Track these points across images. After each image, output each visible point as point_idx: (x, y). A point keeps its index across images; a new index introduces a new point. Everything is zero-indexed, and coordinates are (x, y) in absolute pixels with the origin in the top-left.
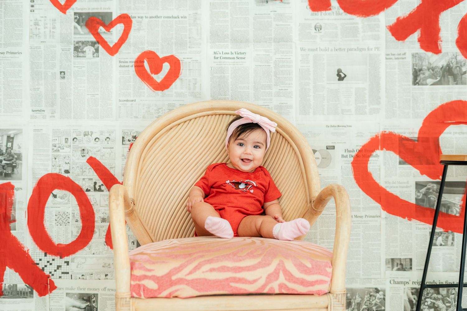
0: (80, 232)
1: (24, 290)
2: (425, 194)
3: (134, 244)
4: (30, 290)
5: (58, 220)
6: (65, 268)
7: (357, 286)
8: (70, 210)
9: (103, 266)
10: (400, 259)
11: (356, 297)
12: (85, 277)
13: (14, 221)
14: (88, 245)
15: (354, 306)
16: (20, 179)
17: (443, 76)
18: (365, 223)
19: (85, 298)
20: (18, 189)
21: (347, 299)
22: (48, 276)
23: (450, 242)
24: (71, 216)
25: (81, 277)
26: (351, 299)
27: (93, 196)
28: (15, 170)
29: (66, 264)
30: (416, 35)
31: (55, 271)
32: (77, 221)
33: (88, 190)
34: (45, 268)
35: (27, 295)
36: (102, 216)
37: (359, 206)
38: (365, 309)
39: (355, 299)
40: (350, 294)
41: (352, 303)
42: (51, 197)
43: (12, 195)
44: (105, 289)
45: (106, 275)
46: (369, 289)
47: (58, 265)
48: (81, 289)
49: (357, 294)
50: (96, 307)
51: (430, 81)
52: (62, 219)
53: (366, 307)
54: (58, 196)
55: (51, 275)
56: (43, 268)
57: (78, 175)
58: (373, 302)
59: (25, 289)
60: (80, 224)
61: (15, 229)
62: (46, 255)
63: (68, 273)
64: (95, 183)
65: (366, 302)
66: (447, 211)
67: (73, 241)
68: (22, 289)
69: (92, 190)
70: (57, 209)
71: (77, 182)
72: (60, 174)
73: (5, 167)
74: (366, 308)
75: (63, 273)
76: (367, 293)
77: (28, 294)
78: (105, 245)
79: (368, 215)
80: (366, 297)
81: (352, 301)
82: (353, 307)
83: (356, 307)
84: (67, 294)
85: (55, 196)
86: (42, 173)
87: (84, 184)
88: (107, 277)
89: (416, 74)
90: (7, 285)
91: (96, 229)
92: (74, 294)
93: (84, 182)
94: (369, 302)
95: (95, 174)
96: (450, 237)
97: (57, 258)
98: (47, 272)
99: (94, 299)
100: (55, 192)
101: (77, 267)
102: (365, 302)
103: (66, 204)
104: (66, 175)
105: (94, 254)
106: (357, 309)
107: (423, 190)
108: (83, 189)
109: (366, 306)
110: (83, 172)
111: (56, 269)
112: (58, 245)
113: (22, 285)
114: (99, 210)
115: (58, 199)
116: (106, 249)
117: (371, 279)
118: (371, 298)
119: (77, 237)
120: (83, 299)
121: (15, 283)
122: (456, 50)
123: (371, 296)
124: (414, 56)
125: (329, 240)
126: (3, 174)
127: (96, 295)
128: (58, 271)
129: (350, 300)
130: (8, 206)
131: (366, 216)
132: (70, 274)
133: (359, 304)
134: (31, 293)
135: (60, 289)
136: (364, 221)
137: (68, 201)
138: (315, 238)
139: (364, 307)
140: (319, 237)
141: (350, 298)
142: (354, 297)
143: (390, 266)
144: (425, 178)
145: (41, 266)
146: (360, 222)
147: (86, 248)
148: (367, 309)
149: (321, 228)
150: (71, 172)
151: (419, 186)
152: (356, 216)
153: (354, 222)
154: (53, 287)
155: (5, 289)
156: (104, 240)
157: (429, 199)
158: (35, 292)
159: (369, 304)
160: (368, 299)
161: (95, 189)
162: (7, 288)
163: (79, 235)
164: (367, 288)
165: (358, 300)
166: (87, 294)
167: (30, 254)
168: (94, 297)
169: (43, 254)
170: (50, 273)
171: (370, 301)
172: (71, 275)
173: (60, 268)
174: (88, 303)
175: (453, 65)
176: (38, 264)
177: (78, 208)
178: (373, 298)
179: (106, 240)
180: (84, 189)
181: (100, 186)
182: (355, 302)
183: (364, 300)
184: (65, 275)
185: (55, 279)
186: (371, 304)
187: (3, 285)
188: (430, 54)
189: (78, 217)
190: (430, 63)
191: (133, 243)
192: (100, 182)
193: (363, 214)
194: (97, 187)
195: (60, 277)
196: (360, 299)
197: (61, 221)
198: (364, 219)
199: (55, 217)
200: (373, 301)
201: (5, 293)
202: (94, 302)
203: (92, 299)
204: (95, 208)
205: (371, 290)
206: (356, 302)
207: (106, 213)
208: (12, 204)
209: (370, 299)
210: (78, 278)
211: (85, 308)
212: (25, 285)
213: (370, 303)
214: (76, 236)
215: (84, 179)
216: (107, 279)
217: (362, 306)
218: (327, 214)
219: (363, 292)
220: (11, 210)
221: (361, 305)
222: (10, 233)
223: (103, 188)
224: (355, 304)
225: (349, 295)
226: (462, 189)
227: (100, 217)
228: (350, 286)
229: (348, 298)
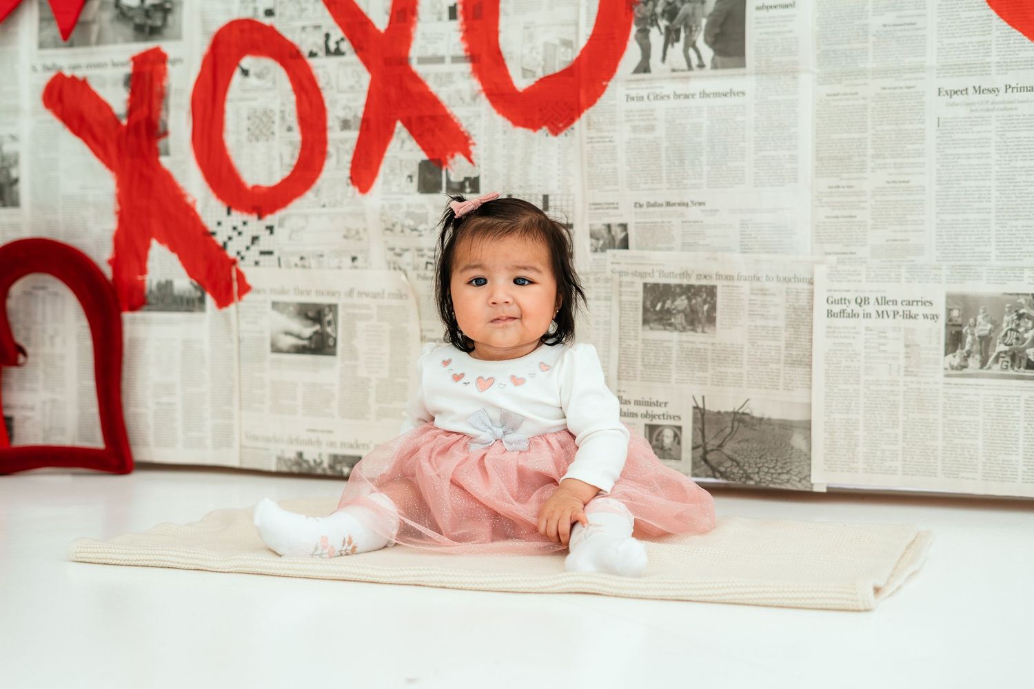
0: (297, 155)
1: (187, 295)
3: (411, 181)
4: (199, 294)
5: (252, 128)
6: (266, 242)
7: (982, 287)
8: (276, 106)
9: (345, 237)
11: (976, 321)
12: (306, 263)
13: (165, 134)
14: (315, 187)
15: (972, 345)
16: (178, 37)
18: (1005, 109)
19: (311, 314)
20: (175, 62)
21: (950, 323)
22: (234, 262)
24: (277, 118)
25: (299, 263)
26: (960, 326)
27: (324, 67)
28: (170, 18)
29: (268, 232)
31: (248, 248)
32: (290, 129)
33: (312, 55)
34: (230, 244)
35: (194, 305)
36: (342, 114)
37: (987, 59)
38: (1002, 355)
39: (975, 325)
40: (959, 310)
41: (966, 337)
42: (237, 76)
43: (162, 75)
44: (350, 293)
45: (354, 259)
46: (1016, 297)
47: (255, 234)
48: (302, 293)
49: (981, 311)
50: (334, 335)
52: (261, 127)
53: (1007, 348)
54: (251, 72)
55: (238, 258)
56: (225, 244)
57: (292, 18)
58: (1026, 336)
59: (190, 292)
60: (296, 136)
61: (167, 153)
62: (229, 213)
63: (270, 253)
64: (327, 36)
65: (1006, 335)
67: (284, 178)
68: (184, 292)
69: (321, 53)
70: (253, 104)
71: (289, 36)
72: (256, 19)
73: (151, 13)
74: (1005, 352)
75: (263, 253)
76: (1010, 308)
77: (197, 304)
78: (348, 185)
79: (1013, 85)
80: (1008, 320)
81: (964, 330)
82: (967, 347)
83: (976, 347)
84: (275, 305)
85: (245, 73)
86: (220, 20)
87: (306, 42)
88: (356, 263)
90: (154, 283)
91: (330, 148)
92: (287, 305)
93: (304, 36)
94: (1015, 334)
95: (327, 13)
97: (252, 219)
98: (231, 253)
99: (329, 317)
100: (247, 62)
101: (290, 238)
102: (1003, 333)
103: (269, 89)
104: (267, 21)
105: (324, 206)
106: (981, 354)
108: (302, 54)
109: (1006, 345)
110: (303, 10)
111: (248, 242)
112: (255, 187)
113: (183, 283)
114: (336, 102)
115: (252, 80)
116: (350, 194)
117: (1022, 268)
118: (1022, 323)
119: (291, 169)
120: (307, 317)
121: (169, 278)
123: (1020, 317)
125: (899, 160)
126: (147, 29)
127: (333, 308)
128: (253, 248)
129: (958, 329)
130: (155, 102)
131: (1007, 87)
132: (276, 253)
133: (985, 342)
134: (202, 300)
135: (258, 292)
136: (1004, 102)
137: (274, 83)
138: (859, 156)
139: (1002, 348)
140: (870, 152)
141: (960, 321)
142: (971, 321)
145: (220, 239)
146: (991, 107)
147: (310, 195)
148: (1011, 353)
149: (878, 128)
150: (277, 12)
152: (977, 88)
153: (973, 108)
154: (245, 288)
155: (151, 292)
156: (347, 173)
158: (210, 300)
159: (1014, 341)
160: (1014, 326)
161: (328, 52)
162: (154, 287)
163: (294, 162)
164: (1011, 294)
165: (984, 327)
166: (315, 305)
167: (199, 209)
168: (331, 310)
169: (224, 209)
170: (238, 253)
171: (1018, 332)
172: (279, 259)
173: (256, 242)
174: (317, 327)
176: (214, 234)
177: (293, 98)
178: (1027, 323)
179: (351, 173)
180: (305, 51)
181: (337, 43)
182: (973, 334)
183: (1002, 330)
184: (267, 257)
185: (246, 268)
186: (1020, 342)
187: (147, 283)
189: (293, 119)
191: (409, 180)
192: (337, 33)
193: (999, 82)
194: (332, 47)
195: (257, 263)
196: (989, 326)
197: (257, 132)
198: (1002, 96)
199: (245, 124)
200: (1027, 331)
201: (151, 299)
202: (329, 323)
203: (325, 315)
204: (327, 96)
205: (1022, 300)
206: (976, 335)
207: (350, 108)
208: (162, 96)
209: (1018, 325)
210: (293, 264)
211: (310, 338)
212: (191, 283)
213: (1017, 339)
214: (290, 165)
215: (304, 28)
216: (356, 267)
217: (995, 346)
218: (895, 88)
219: (998, 305)
220: (160, 110)
221: (992, 343)
222: (158, 164)
223: (346, 46)
224: (974, 340)
225: (955, 313)
227: (338, 118)
228: (958, 289)
229: (955, 323)
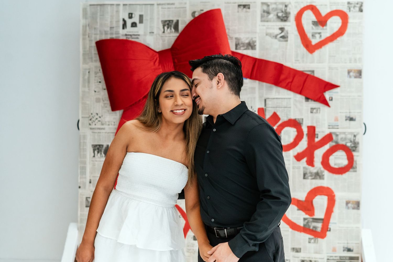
2: (308, 222)
10: (296, 248)
17: (315, 176)
23: (316, 242)
30: (305, 159)
51: (310, 178)
66: (316, 230)
89: (305, 175)
96: (317, 240)
107: (306, 221)
122: (321, 166)
124: (304, 168)
143: (292, 250)
144: (307, 216)
151: (305, 219)
157: (308, 225)
175: (319, 172)
188: (310, 167)
190: (310, 171)
226: (321, 221)
